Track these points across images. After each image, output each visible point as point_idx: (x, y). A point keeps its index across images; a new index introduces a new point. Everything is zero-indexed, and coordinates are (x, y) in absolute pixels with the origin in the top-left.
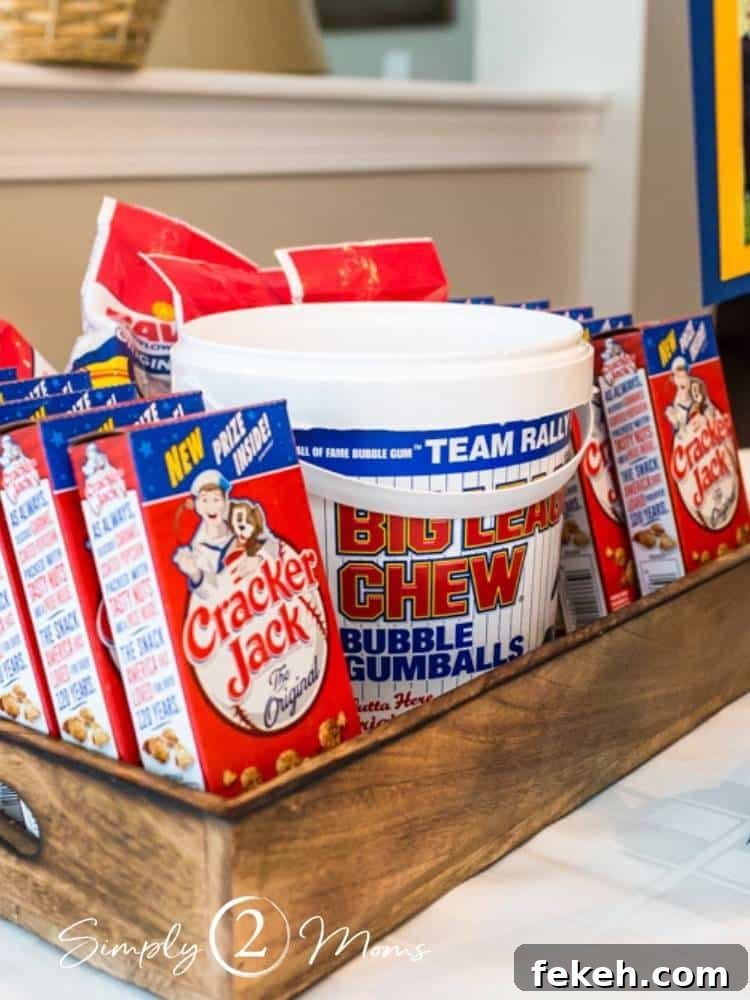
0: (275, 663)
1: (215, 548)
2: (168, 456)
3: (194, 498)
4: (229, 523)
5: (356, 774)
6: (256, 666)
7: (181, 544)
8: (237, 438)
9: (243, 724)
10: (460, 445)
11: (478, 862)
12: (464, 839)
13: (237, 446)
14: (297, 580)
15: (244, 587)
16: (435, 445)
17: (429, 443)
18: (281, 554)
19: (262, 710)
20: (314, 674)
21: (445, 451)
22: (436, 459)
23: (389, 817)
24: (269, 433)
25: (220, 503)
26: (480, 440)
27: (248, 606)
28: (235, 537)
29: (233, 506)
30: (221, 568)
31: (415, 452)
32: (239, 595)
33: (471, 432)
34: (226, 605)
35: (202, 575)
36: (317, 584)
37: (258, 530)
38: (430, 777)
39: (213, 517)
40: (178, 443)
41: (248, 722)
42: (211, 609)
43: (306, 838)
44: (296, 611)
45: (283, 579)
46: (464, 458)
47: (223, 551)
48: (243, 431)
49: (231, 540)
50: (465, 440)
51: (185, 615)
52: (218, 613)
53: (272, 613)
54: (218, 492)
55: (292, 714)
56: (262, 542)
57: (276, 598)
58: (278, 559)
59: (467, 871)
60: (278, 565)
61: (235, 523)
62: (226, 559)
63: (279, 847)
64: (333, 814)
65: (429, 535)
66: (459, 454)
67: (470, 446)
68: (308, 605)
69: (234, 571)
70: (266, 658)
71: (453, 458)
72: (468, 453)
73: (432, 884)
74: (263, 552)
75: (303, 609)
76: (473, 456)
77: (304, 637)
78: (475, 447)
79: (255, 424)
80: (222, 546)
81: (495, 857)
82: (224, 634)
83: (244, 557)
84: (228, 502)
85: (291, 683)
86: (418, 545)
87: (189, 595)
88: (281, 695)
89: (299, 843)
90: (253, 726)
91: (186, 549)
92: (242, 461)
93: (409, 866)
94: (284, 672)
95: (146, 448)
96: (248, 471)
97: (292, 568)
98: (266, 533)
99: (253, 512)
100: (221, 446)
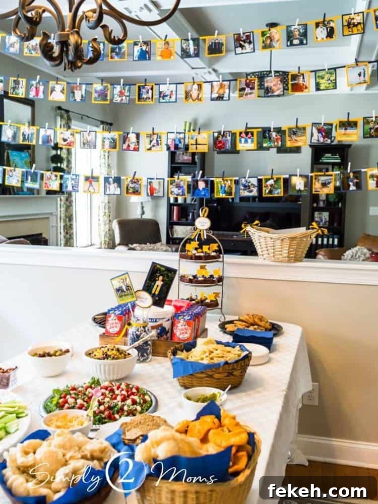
100: (115, 312)
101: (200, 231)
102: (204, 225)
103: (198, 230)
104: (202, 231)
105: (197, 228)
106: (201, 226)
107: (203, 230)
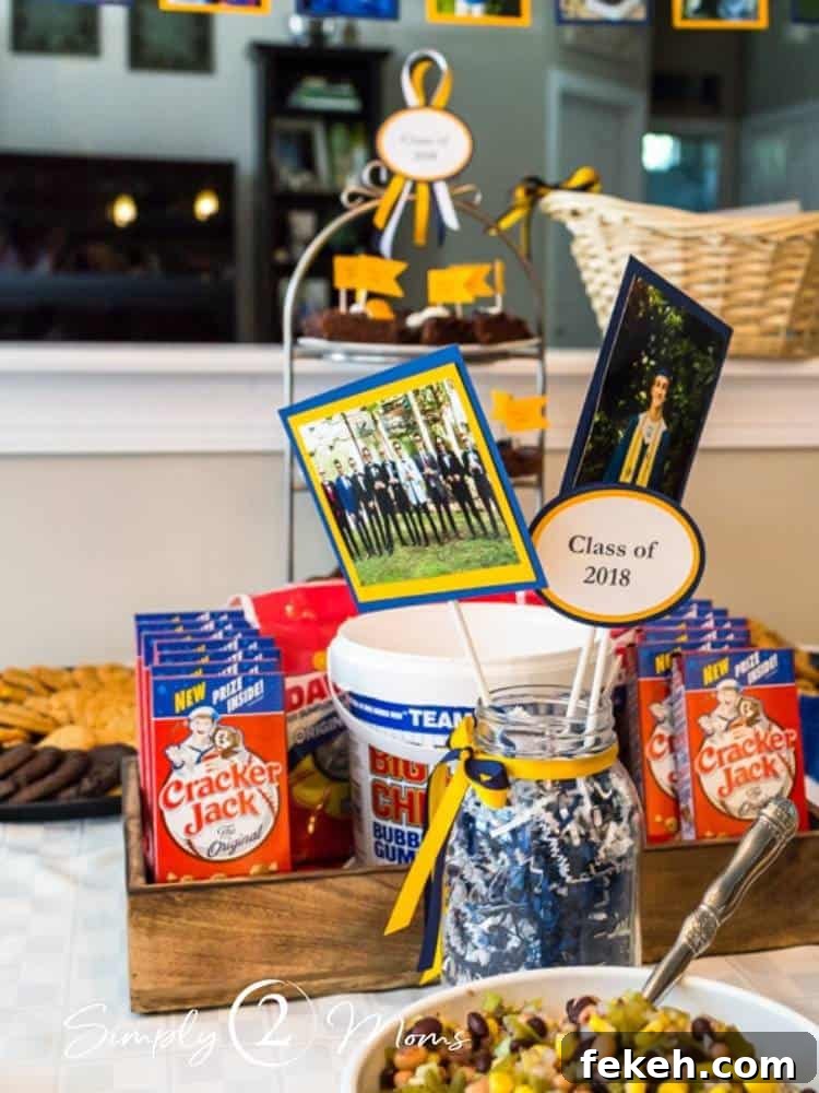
0: (224, 822)
1: (197, 750)
2: (177, 696)
3: (189, 721)
4: (212, 739)
5: (234, 894)
6: (209, 820)
7: (172, 744)
8: (234, 691)
9: (190, 851)
10: (431, 716)
11: (364, 985)
12: (348, 963)
13: (232, 696)
14: (259, 778)
15: (213, 776)
16: (415, 714)
17: (411, 711)
18: (250, 762)
19: (208, 846)
20: (256, 836)
21: (421, 718)
22: (416, 722)
23: (264, 927)
24: (262, 691)
25: (209, 726)
26: (445, 715)
27: (212, 786)
28: (215, 746)
29: (217, 729)
30: (199, 761)
31: (404, 716)
32: (209, 779)
33: (439, 710)
34: (197, 782)
35: (183, 764)
36: (276, 784)
37: (235, 745)
38: (307, 914)
39: (200, 732)
40: (186, 689)
41: (195, 851)
42: (185, 781)
43: (189, 919)
44: (252, 797)
45: (247, 776)
46: (433, 725)
47: (202, 754)
48: (240, 687)
49: (211, 748)
50: (434, 713)
51: (165, 782)
52: (189, 787)
53: (232, 793)
54: (209, 721)
55: (230, 854)
56: (236, 753)
57: (237, 785)
58: (246, 763)
59: (354, 987)
60: (245, 768)
61: (217, 739)
62: (203, 757)
63: (166, 918)
64: (214, 912)
65: (414, 771)
66: (431, 722)
67: (437, 718)
68: (264, 795)
69: (208, 765)
70: (218, 818)
71: (427, 724)
72: (437, 721)
73: (315, 983)
74: (235, 759)
75: (258, 796)
76: (441, 725)
77: (254, 812)
78: (441, 720)
79: (252, 684)
80: (203, 750)
81: (385, 986)
82: (190, 797)
83: (219, 759)
84: (215, 726)
85: (235, 837)
86: (408, 776)
87: (170, 773)
88: (226, 841)
89: (183, 921)
90: (198, 854)
91: (176, 748)
92: (233, 704)
93: (289, 964)
94: (231, 828)
95: (162, 690)
96: (238, 710)
97: (257, 771)
98: (241, 747)
99: (233, 735)
100: (219, 694)
101: (413, 190)
102: (433, 156)
103: (396, 184)
104: (423, 190)
105: (391, 174)
106: (419, 156)
107: (431, 184)
